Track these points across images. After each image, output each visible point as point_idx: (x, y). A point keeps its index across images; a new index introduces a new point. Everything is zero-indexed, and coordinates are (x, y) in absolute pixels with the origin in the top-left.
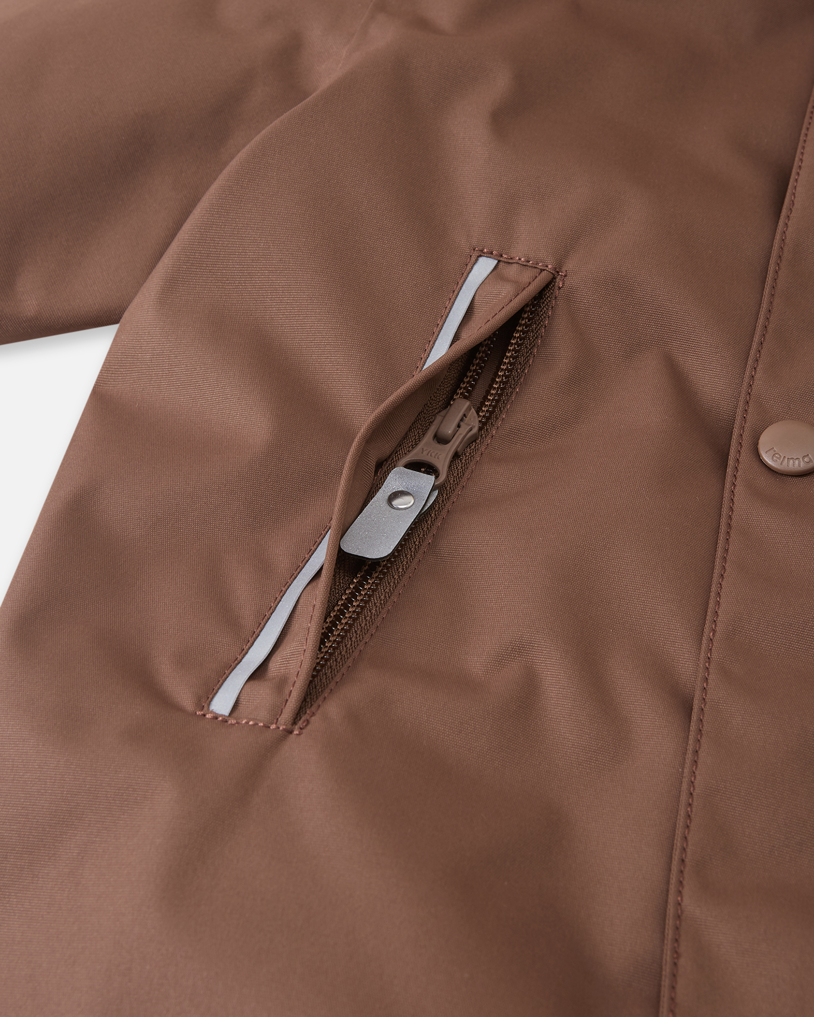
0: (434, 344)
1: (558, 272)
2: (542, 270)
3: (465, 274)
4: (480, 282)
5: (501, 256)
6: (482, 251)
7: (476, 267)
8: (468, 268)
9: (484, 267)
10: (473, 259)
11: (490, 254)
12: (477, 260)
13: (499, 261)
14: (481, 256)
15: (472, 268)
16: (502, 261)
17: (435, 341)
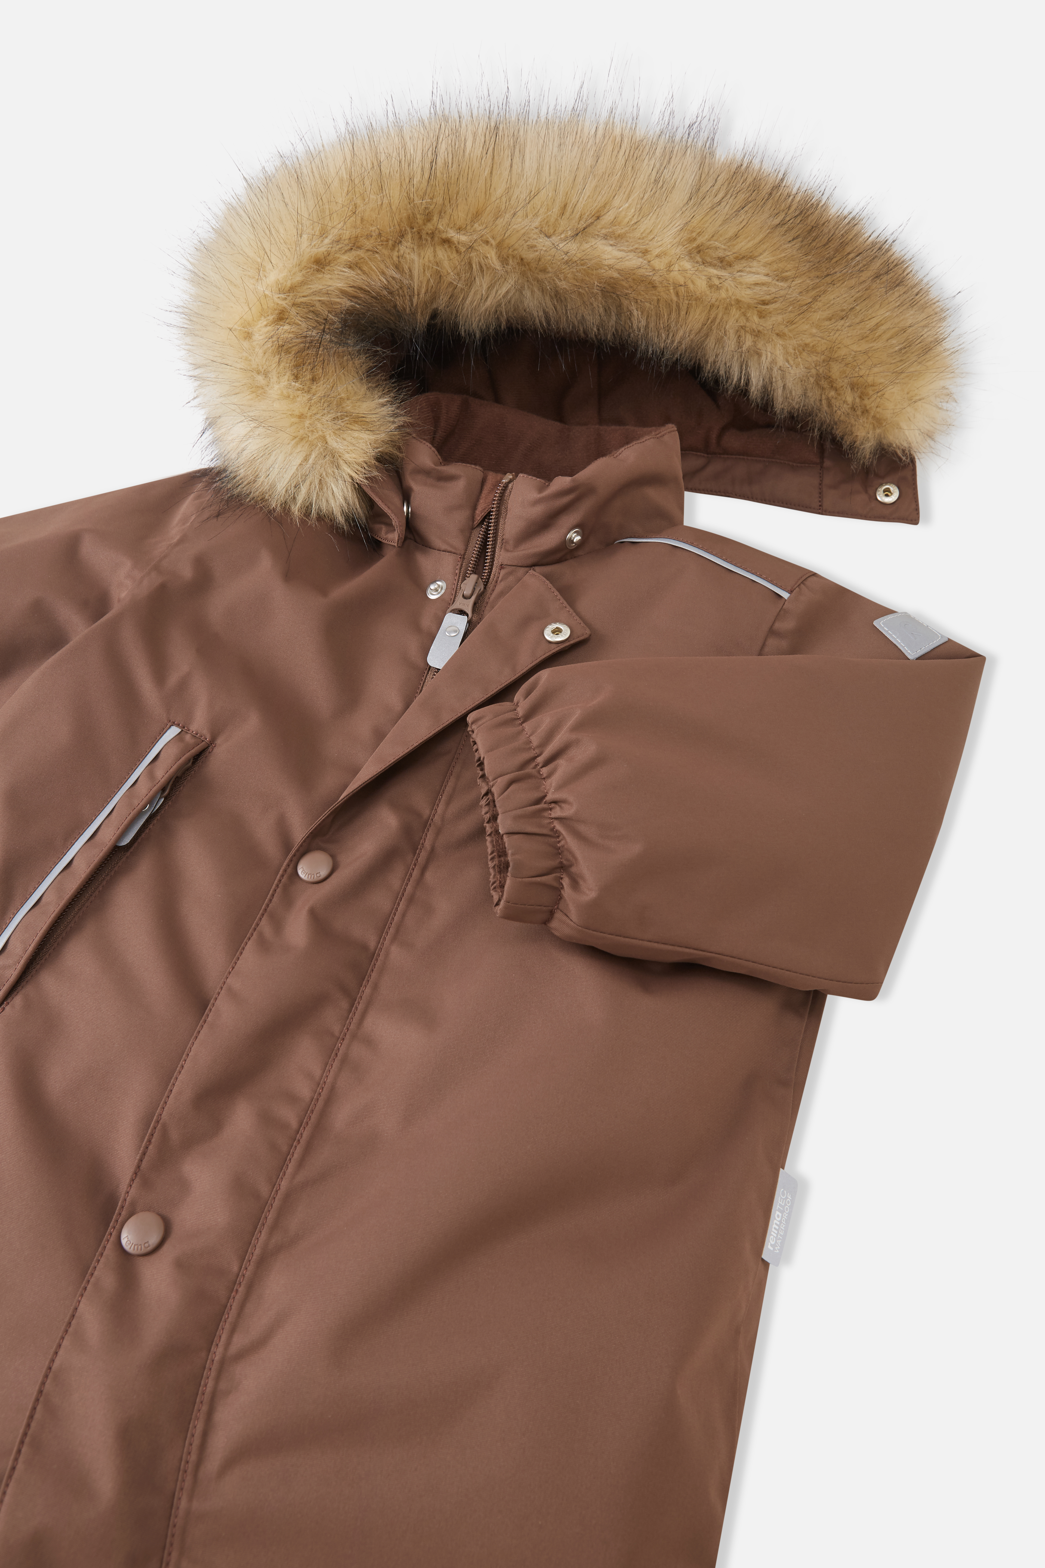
0: (134, 771)
1: (212, 744)
2: (203, 741)
3: (161, 734)
4: (168, 741)
5: (184, 728)
6: (174, 723)
7: (169, 731)
8: (164, 731)
9: (174, 731)
10: (168, 726)
11: (178, 725)
12: (170, 727)
13: (182, 730)
14: (173, 725)
15: (166, 731)
16: (184, 729)
17: (136, 769)
